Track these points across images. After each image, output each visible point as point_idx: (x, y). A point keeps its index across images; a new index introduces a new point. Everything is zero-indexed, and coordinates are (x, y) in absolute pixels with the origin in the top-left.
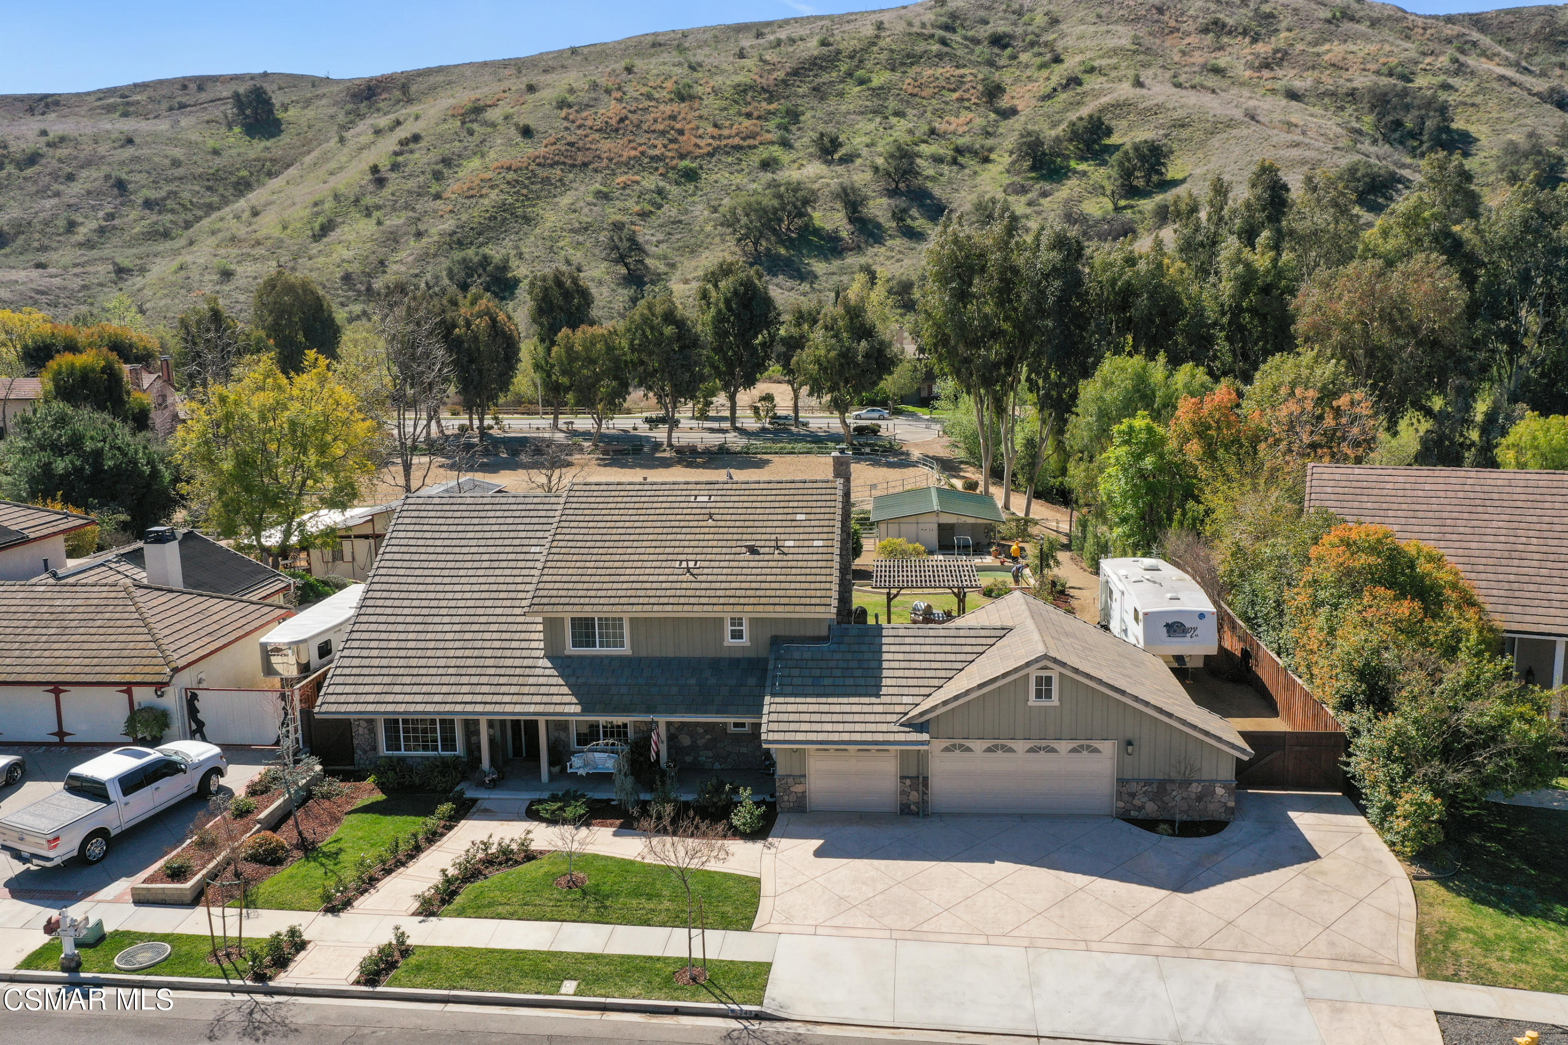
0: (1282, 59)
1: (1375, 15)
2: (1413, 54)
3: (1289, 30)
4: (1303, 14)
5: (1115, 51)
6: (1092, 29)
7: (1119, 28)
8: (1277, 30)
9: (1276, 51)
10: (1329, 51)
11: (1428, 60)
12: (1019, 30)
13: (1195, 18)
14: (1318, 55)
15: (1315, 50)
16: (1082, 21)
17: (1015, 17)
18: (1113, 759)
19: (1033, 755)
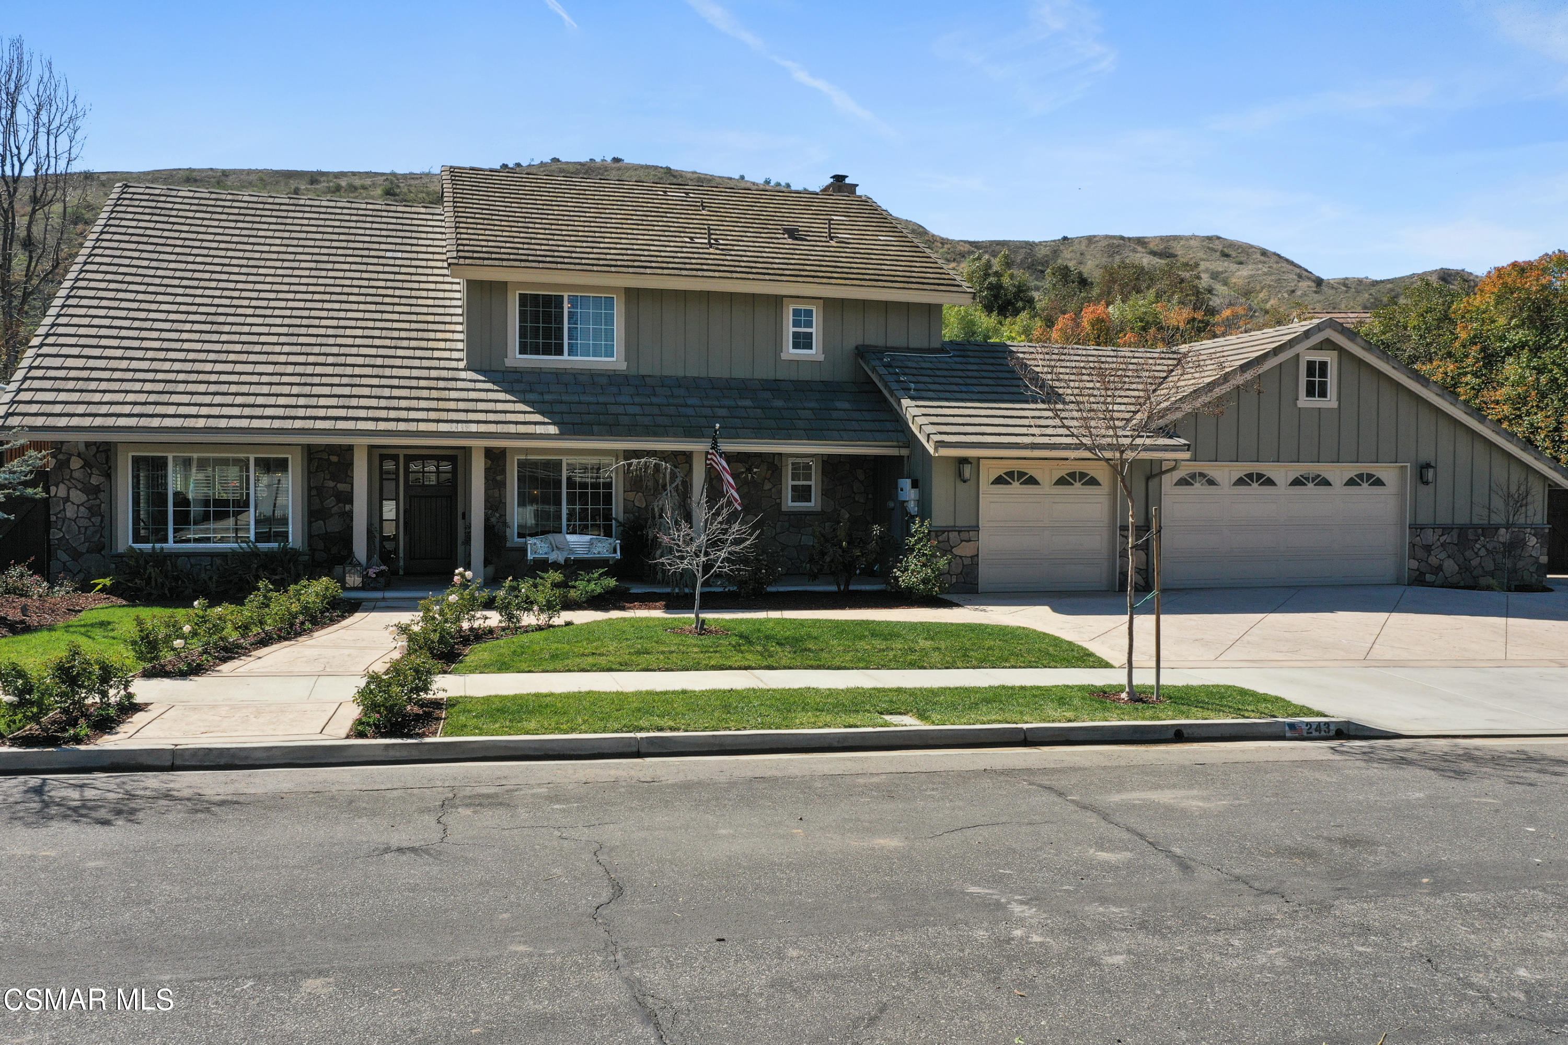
18: (1401, 495)
19: (1298, 489)
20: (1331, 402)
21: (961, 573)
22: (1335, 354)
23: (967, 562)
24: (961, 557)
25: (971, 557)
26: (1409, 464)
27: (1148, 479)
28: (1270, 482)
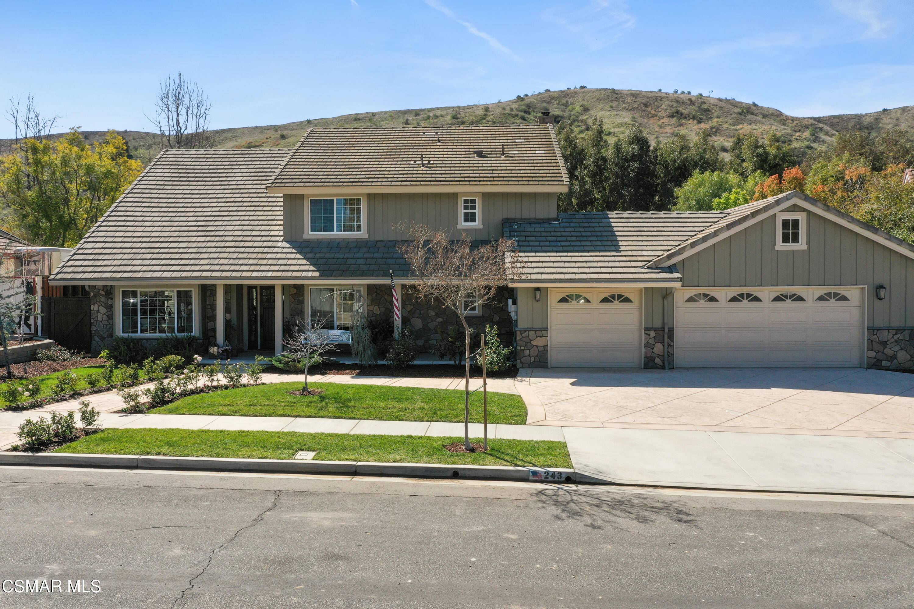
0: (716, 132)
1: (765, 113)
2: (789, 131)
3: (718, 117)
4: (725, 110)
5: (622, 125)
6: (608, 113)
7: (623, 113)
8: (711, 118)
9: (712, 128)
10: (741, 128)
11: (798, 134)
12: (566, 114)
13: (666, 110)
14: (736, 130)
15: (734, 128)
16: (602, 109)
17: (563, 107)
18: (862, 306)
19: (779, 304)
20: (802, 245)
21: (537, 356)
22: (804, 214)
23: (541, 349)
24: (537, 346)
25: (544, 346)
26: (866, 286)
27: (664, 297)
28: (757, 299)
